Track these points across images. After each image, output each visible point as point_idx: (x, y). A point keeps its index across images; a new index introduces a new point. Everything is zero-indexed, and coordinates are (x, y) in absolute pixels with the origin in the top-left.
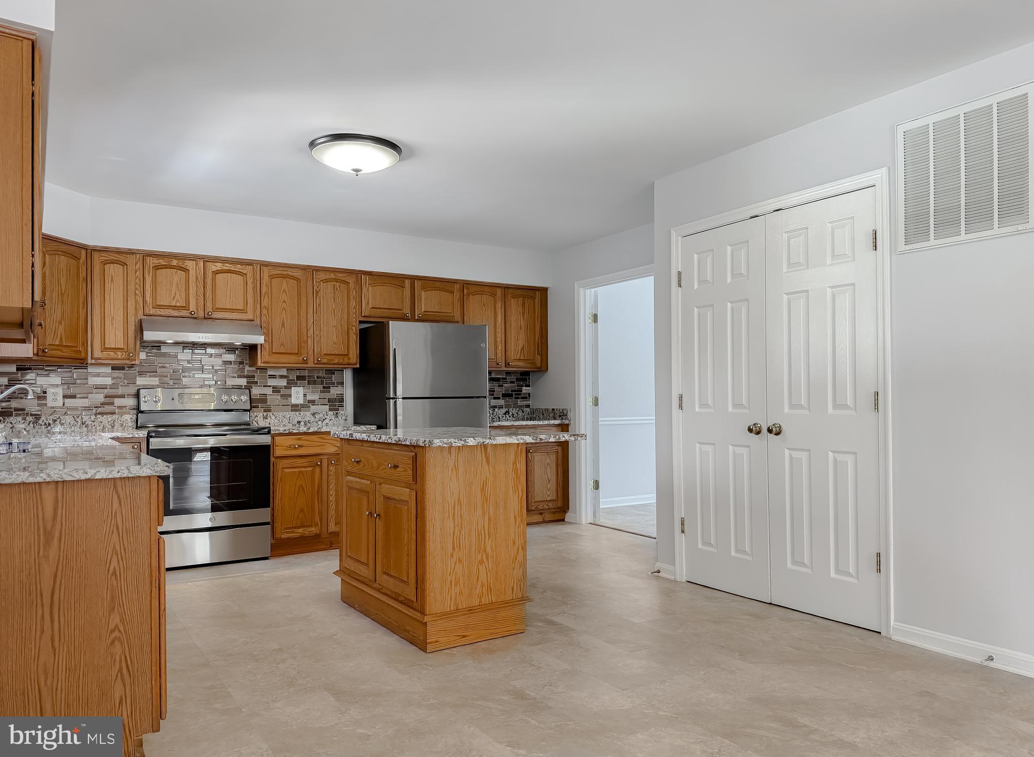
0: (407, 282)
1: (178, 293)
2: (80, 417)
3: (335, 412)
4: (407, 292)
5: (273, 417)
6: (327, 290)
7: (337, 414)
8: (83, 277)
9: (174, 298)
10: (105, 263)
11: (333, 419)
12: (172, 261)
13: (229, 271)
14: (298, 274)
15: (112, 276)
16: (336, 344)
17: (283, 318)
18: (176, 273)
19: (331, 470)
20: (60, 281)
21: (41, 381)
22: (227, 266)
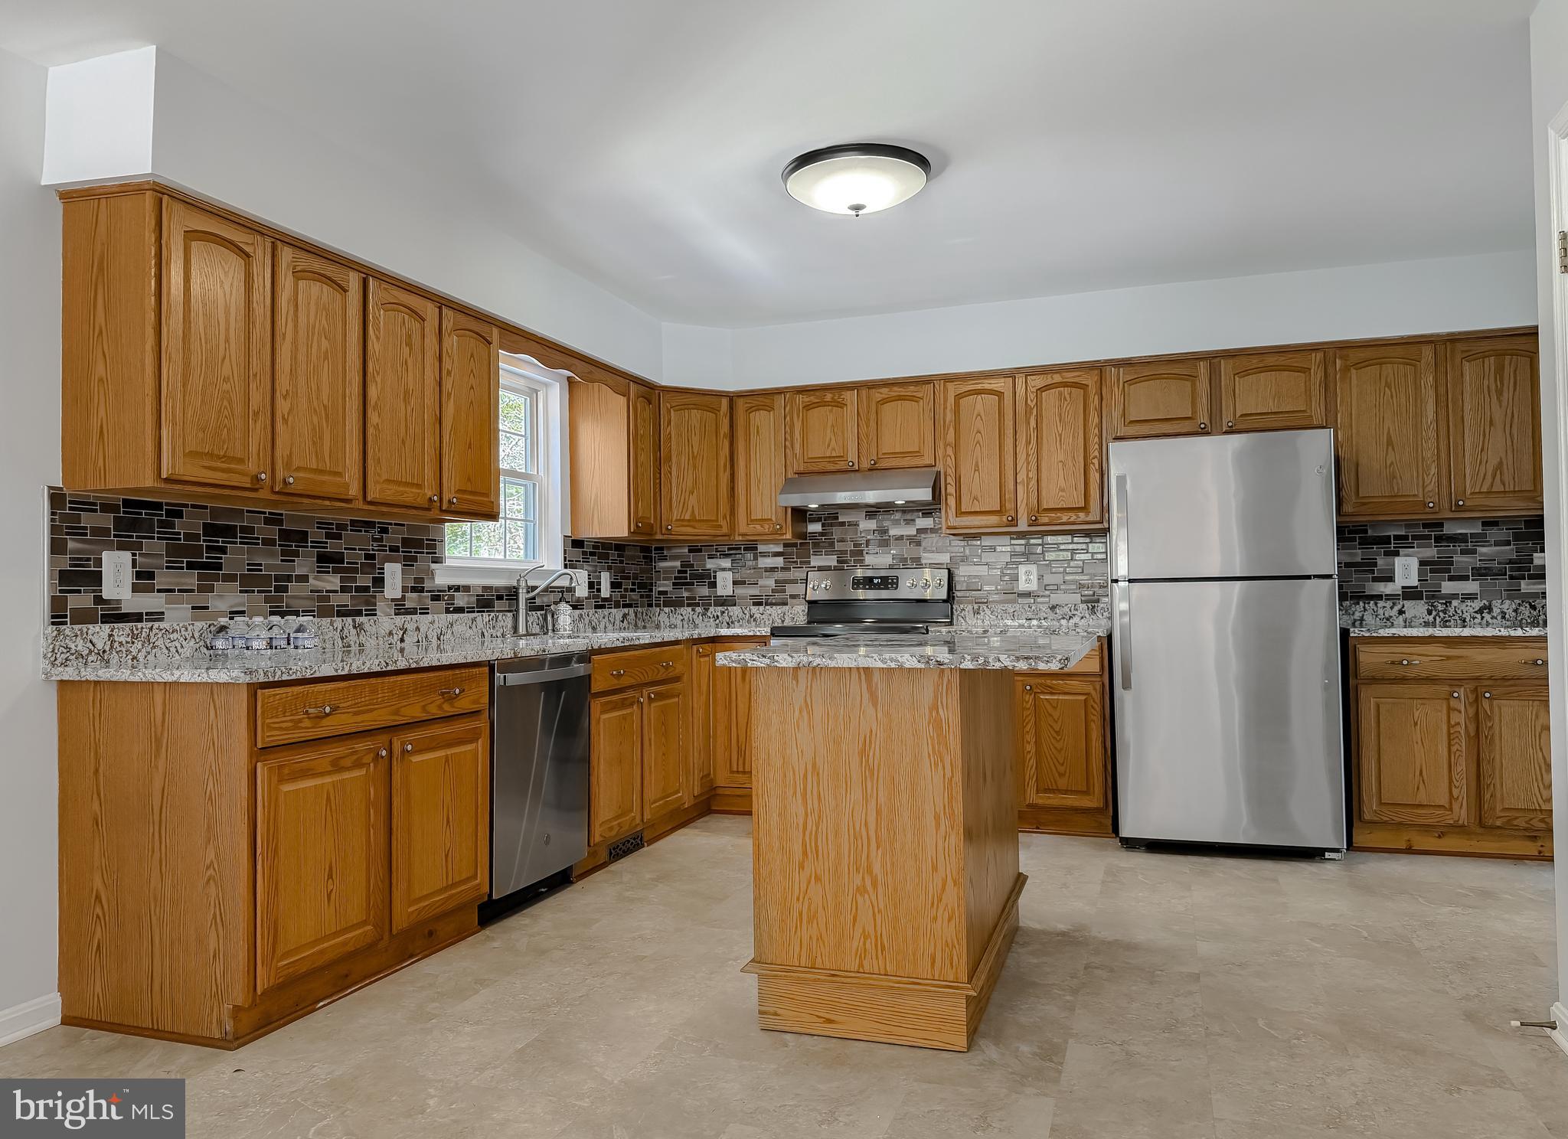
0: (1203, 368)
1: (833, 438)
2: (748, 609)
3: (1089, 605)
4: (1203, 385)
5: (988, 612)
6: (1047, 403)
7: (1094, 607)
8: (725, 432)
9: (829, 446)
10: (749, 410)
11: (1087, 616)
12: (825, 395)
13: (900, 398)
14: (999, 384)
15: (758, 427)
16: (1063, 490)
17: (977, 458)
18: (831, 411)
19: (1027, 700)
20: (690, 441)
21: (710, 564)
22: (897, 391)
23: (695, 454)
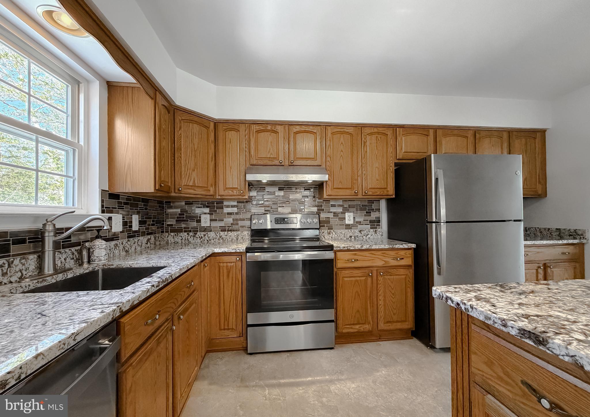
0: (431, 132)
1: (271, 149)
2: (219, 233)
3: (374, 230)
4: (431, 139)
5: (334, 233)
6: (371, 141)
7: (376, 231)
8: (212, 140)
9: (269, 152)
10: (226, 130)
11: (374, 234)
12: (268, 126)
13: (305, 132)
14: (351, 130)
15: (230, 139)
16: (378, 180)
17: (341, 164)
18: (270, 135)
19: (380, 279)
20: (193, 141)
21: (198, 211)
22: (304, 128)
23: (196, 149)
